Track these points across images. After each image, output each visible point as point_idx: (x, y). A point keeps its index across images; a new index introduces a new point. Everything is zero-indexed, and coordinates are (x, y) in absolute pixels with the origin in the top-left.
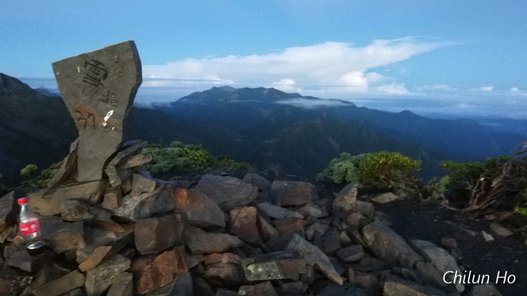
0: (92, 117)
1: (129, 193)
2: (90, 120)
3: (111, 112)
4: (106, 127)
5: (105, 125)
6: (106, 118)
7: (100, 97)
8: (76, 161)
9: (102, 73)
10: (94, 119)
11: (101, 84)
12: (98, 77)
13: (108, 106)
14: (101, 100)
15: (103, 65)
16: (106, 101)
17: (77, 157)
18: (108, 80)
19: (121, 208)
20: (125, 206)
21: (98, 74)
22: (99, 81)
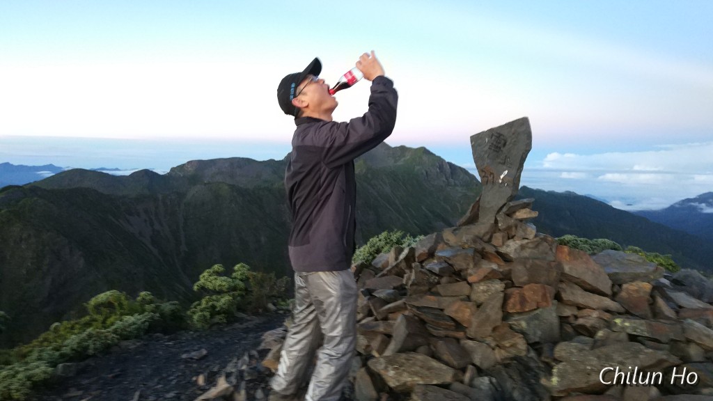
0: (492, 176)
1: (513, 237)
2: (490, 178)
3: (506, 172)
4: (501, 183)
5: (500, 181)
6: (502, 177)
7: (499, 160)
8: (478, 210)
9: (503, 142)
10: (493, 177)
11: (502, 151)
12: (499, 145)
13: (505, 167)
14: (500, 163)
15: (504, 136)
16: (504, 164)
17: (479, 206)
18: (507, 147)
19: (505, 247)
20: (508, 246)
21: (499, 143)
22: (500, 148)
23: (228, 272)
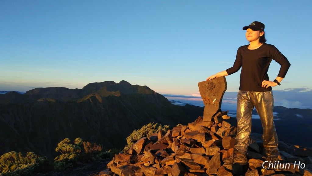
2: (208, 102)
4: (214, 104)
6: (214, 101)
9: (214, 86)
13: (215, 97)
14: (212, 95)
22: (212, 89)
23: (72, 142)
